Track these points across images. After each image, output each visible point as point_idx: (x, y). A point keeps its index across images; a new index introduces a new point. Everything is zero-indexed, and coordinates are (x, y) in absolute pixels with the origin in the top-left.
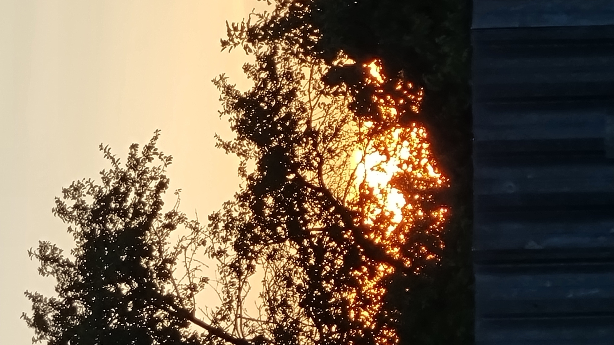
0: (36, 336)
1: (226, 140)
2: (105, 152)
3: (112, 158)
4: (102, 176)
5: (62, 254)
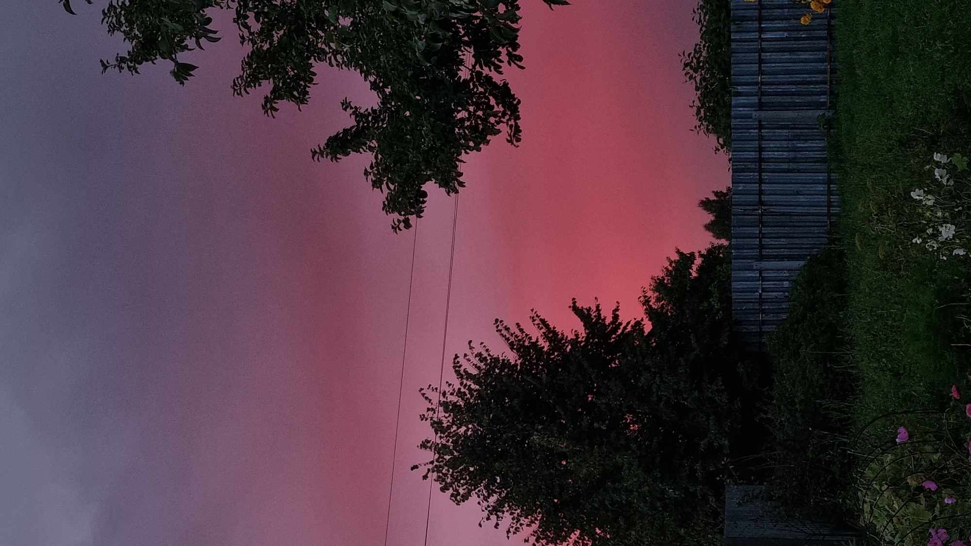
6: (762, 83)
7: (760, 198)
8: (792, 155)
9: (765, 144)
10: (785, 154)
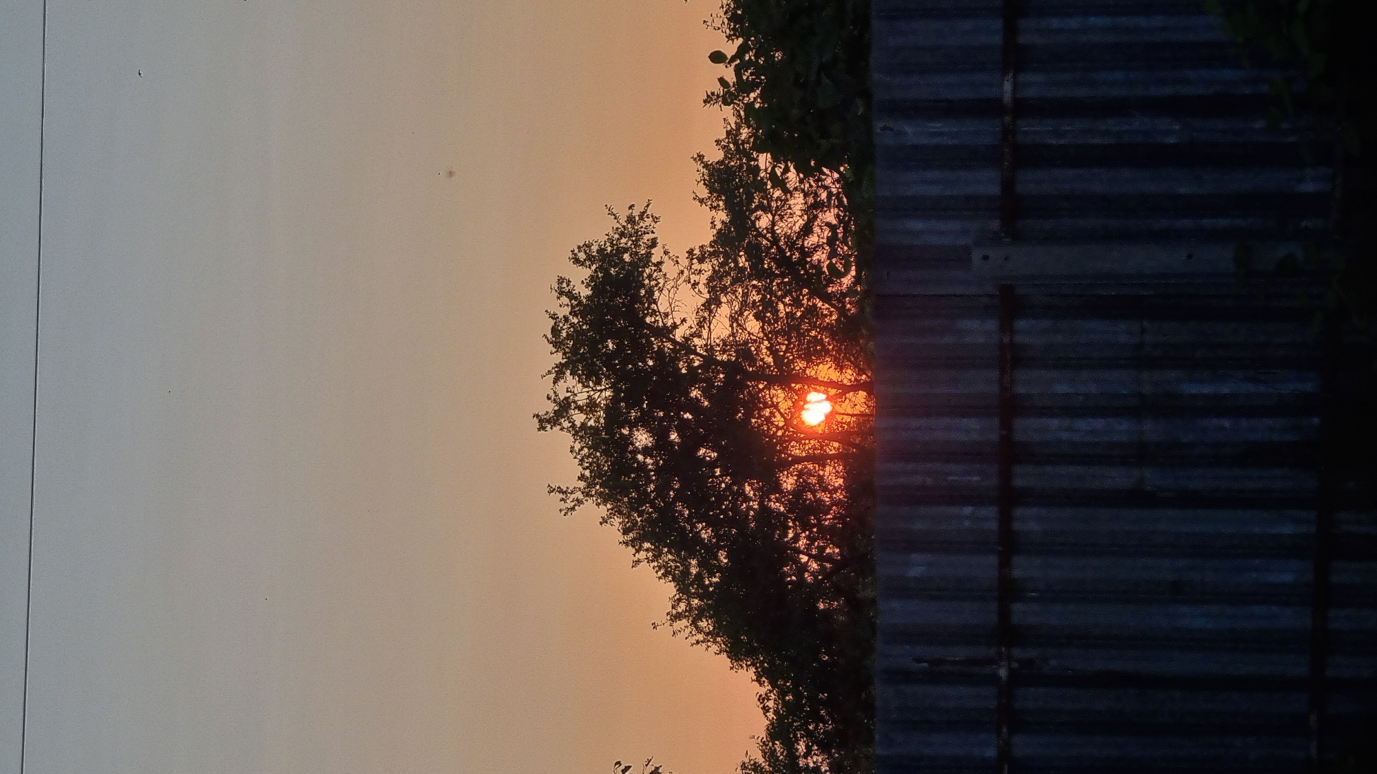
0: (554, 350)
1: (701, 197)
2: (609, 210)
3: (614, 215)
4: (607, 237)
5: (575, 288)
6: (1022, 108)
7: (1004, 614)
8: (1151, 430)
9: (1029, 383)
10: (1121, 429)
